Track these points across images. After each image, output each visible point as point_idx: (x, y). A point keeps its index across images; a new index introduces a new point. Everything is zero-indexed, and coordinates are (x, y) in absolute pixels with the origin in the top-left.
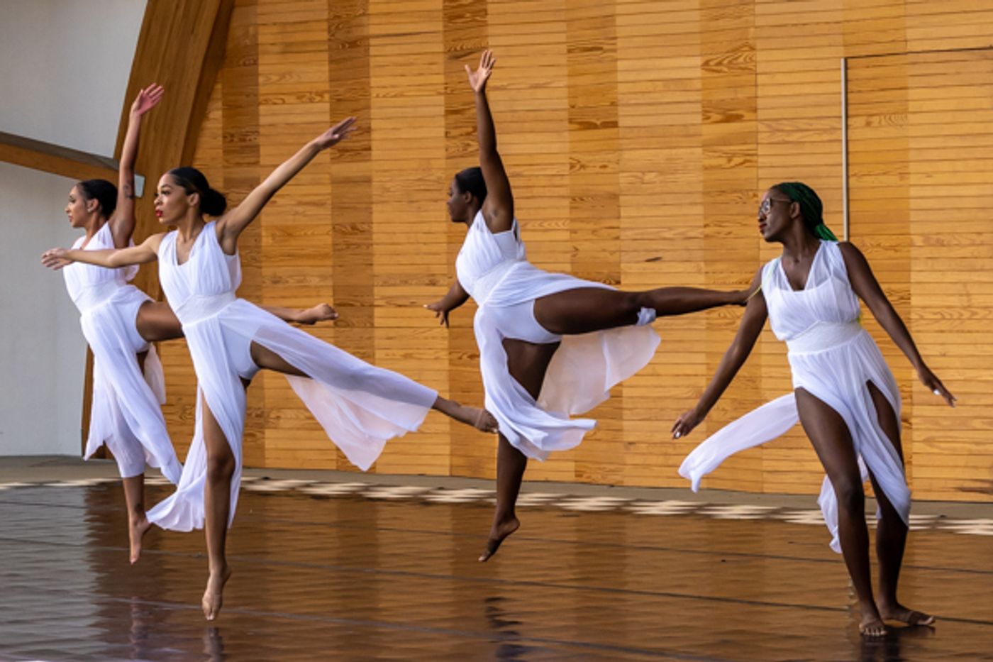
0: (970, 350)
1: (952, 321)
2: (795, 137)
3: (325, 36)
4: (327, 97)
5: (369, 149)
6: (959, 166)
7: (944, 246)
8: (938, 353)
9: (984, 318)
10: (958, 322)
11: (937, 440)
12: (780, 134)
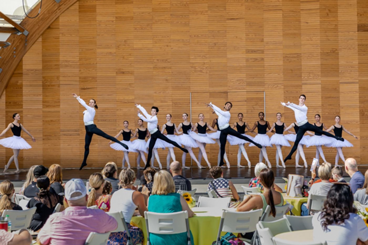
2: (180, 105)
3: (41, 84)
4: (42, 95)
5: (59, 106)
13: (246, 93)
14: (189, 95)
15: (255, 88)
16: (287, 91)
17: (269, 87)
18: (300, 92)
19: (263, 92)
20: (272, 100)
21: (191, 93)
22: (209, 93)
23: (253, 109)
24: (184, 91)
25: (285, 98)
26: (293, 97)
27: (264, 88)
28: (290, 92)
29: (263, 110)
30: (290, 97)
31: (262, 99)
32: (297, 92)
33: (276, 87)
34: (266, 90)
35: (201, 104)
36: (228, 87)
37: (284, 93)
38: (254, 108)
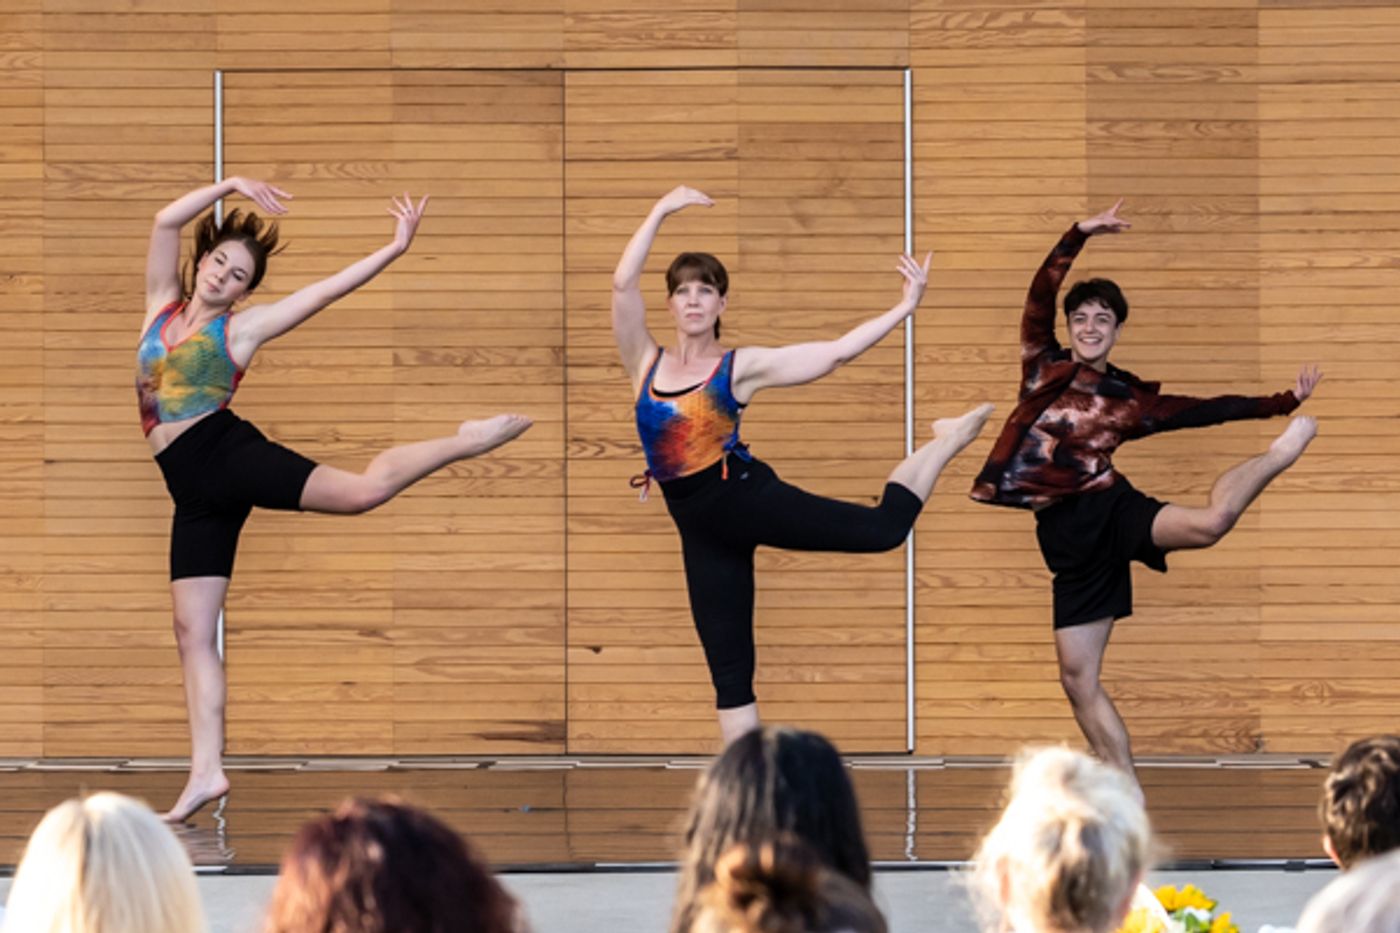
0: (502, 523)
1: (469, 481)
2: (119, 191)
6: (485, 245)
7: (457, 366)
8: (443, 530)
9: (532, 476)
10: (482, 482)
11: (439, 662)
12: (91, 184)
13: (732, 77)
14: (203, 97)
15: (822, 39)
16: (1117, 67)
17: (951, 24)
18: (1237, 73)
19: (904, 68)
20: (978, 150)
21: (224, 71)
22: (387, 78)
23: (798, 229)
24: (152, 60)
25: (1095, 129)
26: (1170, 124)
27: (902, 39)
28: (1145, 73)
29: (893, 245)
30: (1142, 122)
31: (882, 139)
32: (1211, 81)
33: (1014, 27)
34: (918, 57)
35: (314, 179)
36: (569, 21)
37: (1093, 81)
38: (802, 219)
